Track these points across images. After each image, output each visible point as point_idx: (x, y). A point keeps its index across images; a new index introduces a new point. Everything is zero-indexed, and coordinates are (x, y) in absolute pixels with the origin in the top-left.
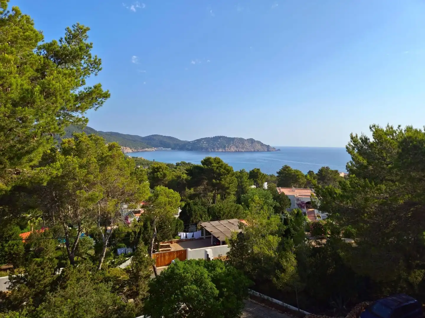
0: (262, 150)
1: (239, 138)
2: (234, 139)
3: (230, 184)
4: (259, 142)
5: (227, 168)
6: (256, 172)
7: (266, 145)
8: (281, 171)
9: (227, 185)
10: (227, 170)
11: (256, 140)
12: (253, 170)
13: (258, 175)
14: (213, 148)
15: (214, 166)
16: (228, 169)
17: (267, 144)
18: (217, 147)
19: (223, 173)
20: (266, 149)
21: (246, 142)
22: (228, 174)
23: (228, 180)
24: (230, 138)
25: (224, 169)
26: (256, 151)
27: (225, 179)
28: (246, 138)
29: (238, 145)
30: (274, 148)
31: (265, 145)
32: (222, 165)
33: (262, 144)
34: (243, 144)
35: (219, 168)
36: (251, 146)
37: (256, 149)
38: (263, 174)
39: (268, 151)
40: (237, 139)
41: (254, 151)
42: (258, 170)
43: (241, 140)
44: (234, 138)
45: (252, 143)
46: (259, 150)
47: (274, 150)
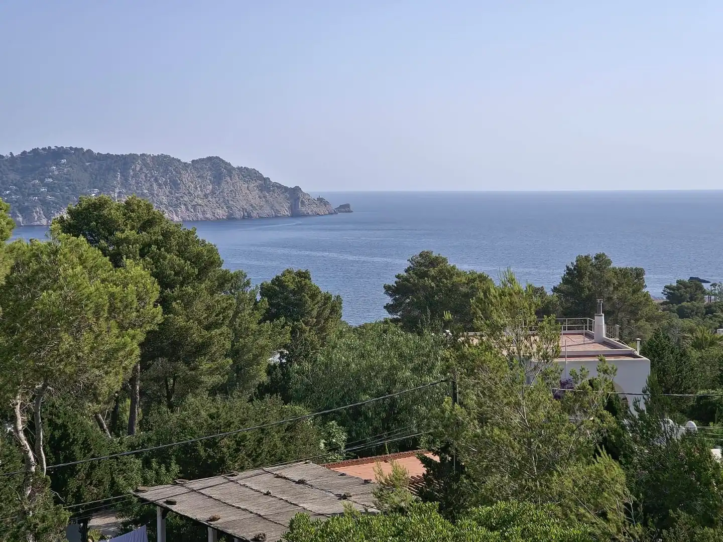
0: (267, 211)
1: (154, 158)
2: (125, 162)
3: (208, 328)
4: (249, 175)
6: (292, 287)
7: (286, 189)
8: (407, 280)
9: (197, 335)
10: (196, 260)
11: (235, 165)
12: (278, 281)
14: (24, 211)
15: (126, 240)
16: (199, 256)
17: (291, 185)
18: (44, 203)
19: (177, 274)
20: (286, 205)
21: (186, 177)
22: (199, 278)
23: (198, 306)
24: (108, 156)
25: (181, 254)
26: (238, 214)
27: (187, 305)
28: (188, 160)
29: (150, 189)
30: (321, 200)
31: (280, 187)
32: (166, 234)
33: (265, 185)
34: (175, 185)
35: (154, 247)
36: (213, 192)
37: (240, 205)
38: (328, 298)
39: (295, 214)
40: (145, 165)
41: (230, 219)
42: (304, 275)
43: (164, 163)
44: (132, 158)
45: (218, 179)
46: (254, 214)
47: (322, 210)
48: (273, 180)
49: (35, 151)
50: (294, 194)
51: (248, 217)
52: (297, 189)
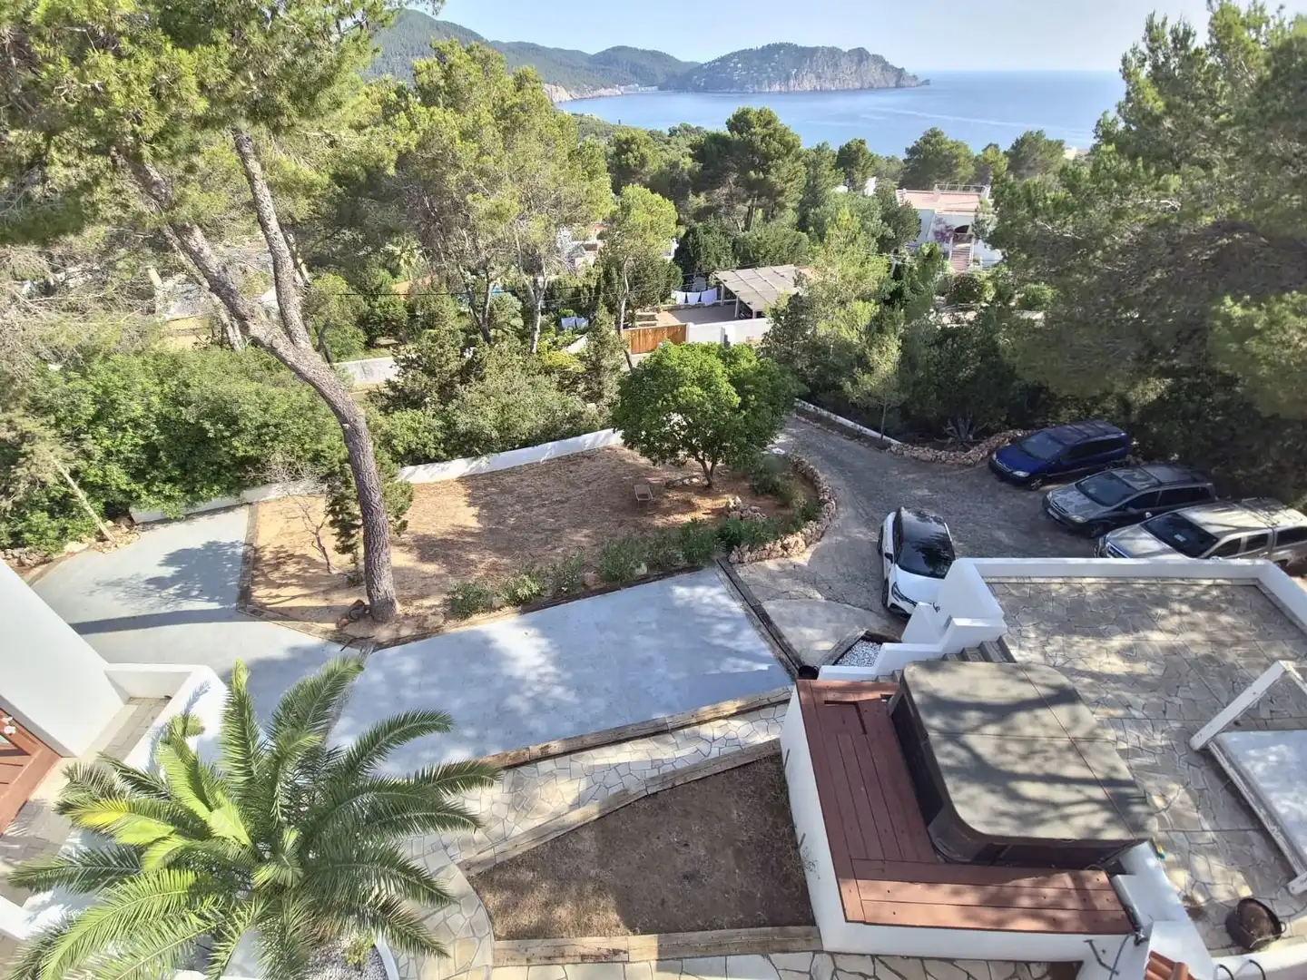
0: (883, 84)
1: (829, 49)
2: (813, 52)
3: (786, 182)
4: (878, 59)
5: (787, 138)
6: (854, 148)
7: (896, 69)
8: (919, 145)
9: (780, 185)
11: (871, 53)
12: (848, 146)
13: (857, 159)
14: (759, 83)
15: (755, 133)
16: (788, 143)
17: (899, 67)
18: (769, 77)
19: (776, 152)
20: (895, 80)
21: (843, 61)
22: (787, 155)
23: (784, 170)
24: (805, 48)
25: (780, 142)
27: (778, 170)
28: (846, 49)
29: (823, 69)
30: (914, 76)
31: (892, 67)
32: (775, 130)
33: (886, 67)
34: (836, 65)
35: (767, 138)
36: (856, 72)
37: (868, 80)
38: (872, 156)
39: (898, 86)
40: (823, 53)
42: (862, 142)
43: (833, 53)
44: (817, 49)
45: (860, 62)
46: (875, 86)
47: (914, 84)
48: (890, 63)
49: (769, 45)
50: (900, 73)
51: (871, 87)
52: (902, 70)
